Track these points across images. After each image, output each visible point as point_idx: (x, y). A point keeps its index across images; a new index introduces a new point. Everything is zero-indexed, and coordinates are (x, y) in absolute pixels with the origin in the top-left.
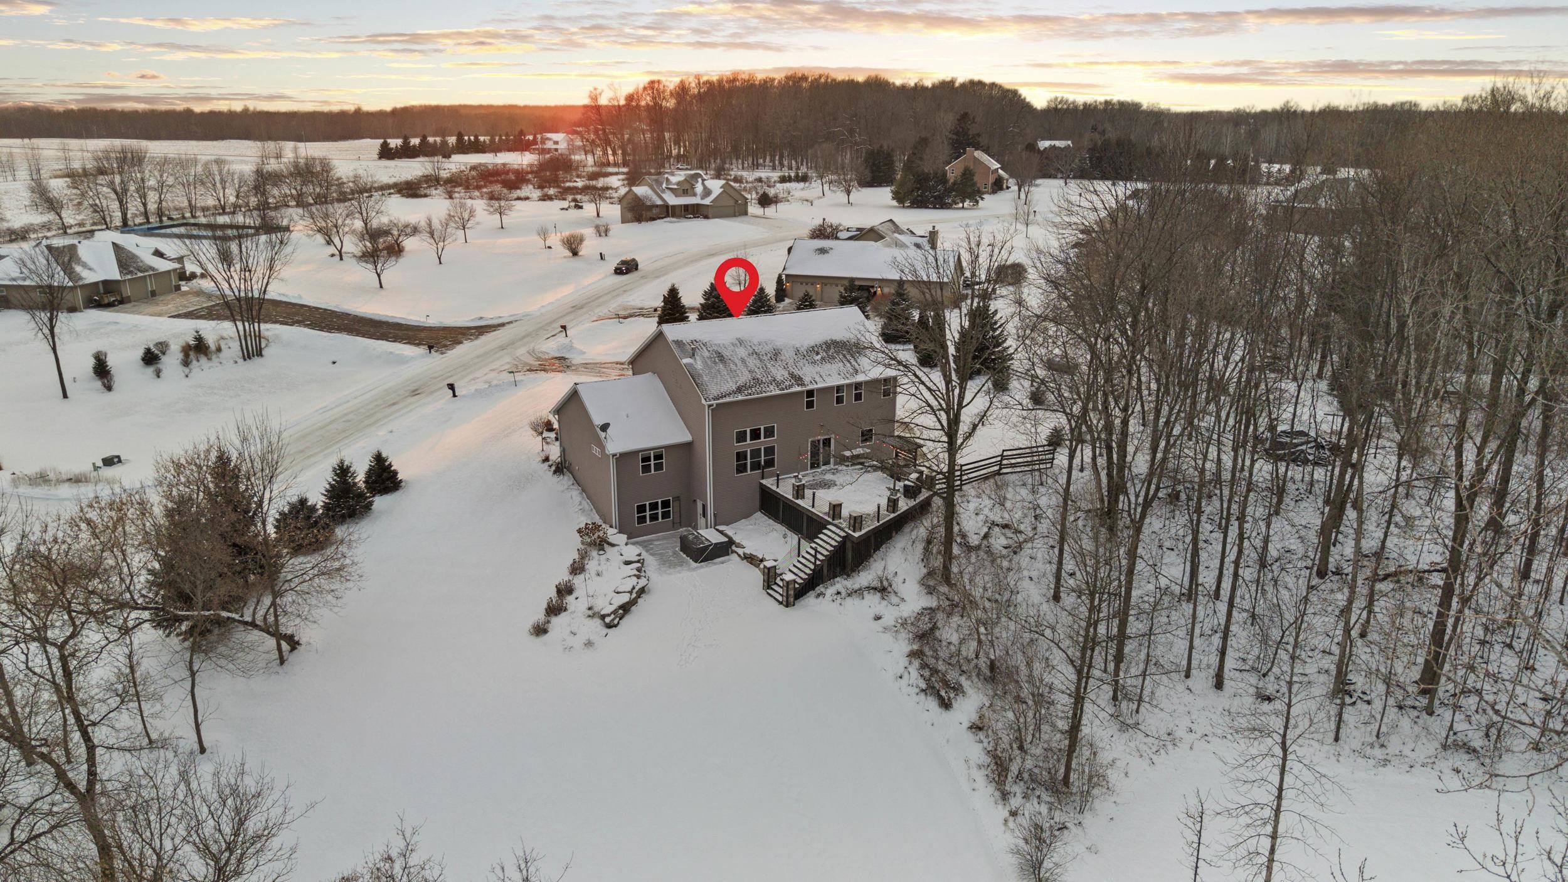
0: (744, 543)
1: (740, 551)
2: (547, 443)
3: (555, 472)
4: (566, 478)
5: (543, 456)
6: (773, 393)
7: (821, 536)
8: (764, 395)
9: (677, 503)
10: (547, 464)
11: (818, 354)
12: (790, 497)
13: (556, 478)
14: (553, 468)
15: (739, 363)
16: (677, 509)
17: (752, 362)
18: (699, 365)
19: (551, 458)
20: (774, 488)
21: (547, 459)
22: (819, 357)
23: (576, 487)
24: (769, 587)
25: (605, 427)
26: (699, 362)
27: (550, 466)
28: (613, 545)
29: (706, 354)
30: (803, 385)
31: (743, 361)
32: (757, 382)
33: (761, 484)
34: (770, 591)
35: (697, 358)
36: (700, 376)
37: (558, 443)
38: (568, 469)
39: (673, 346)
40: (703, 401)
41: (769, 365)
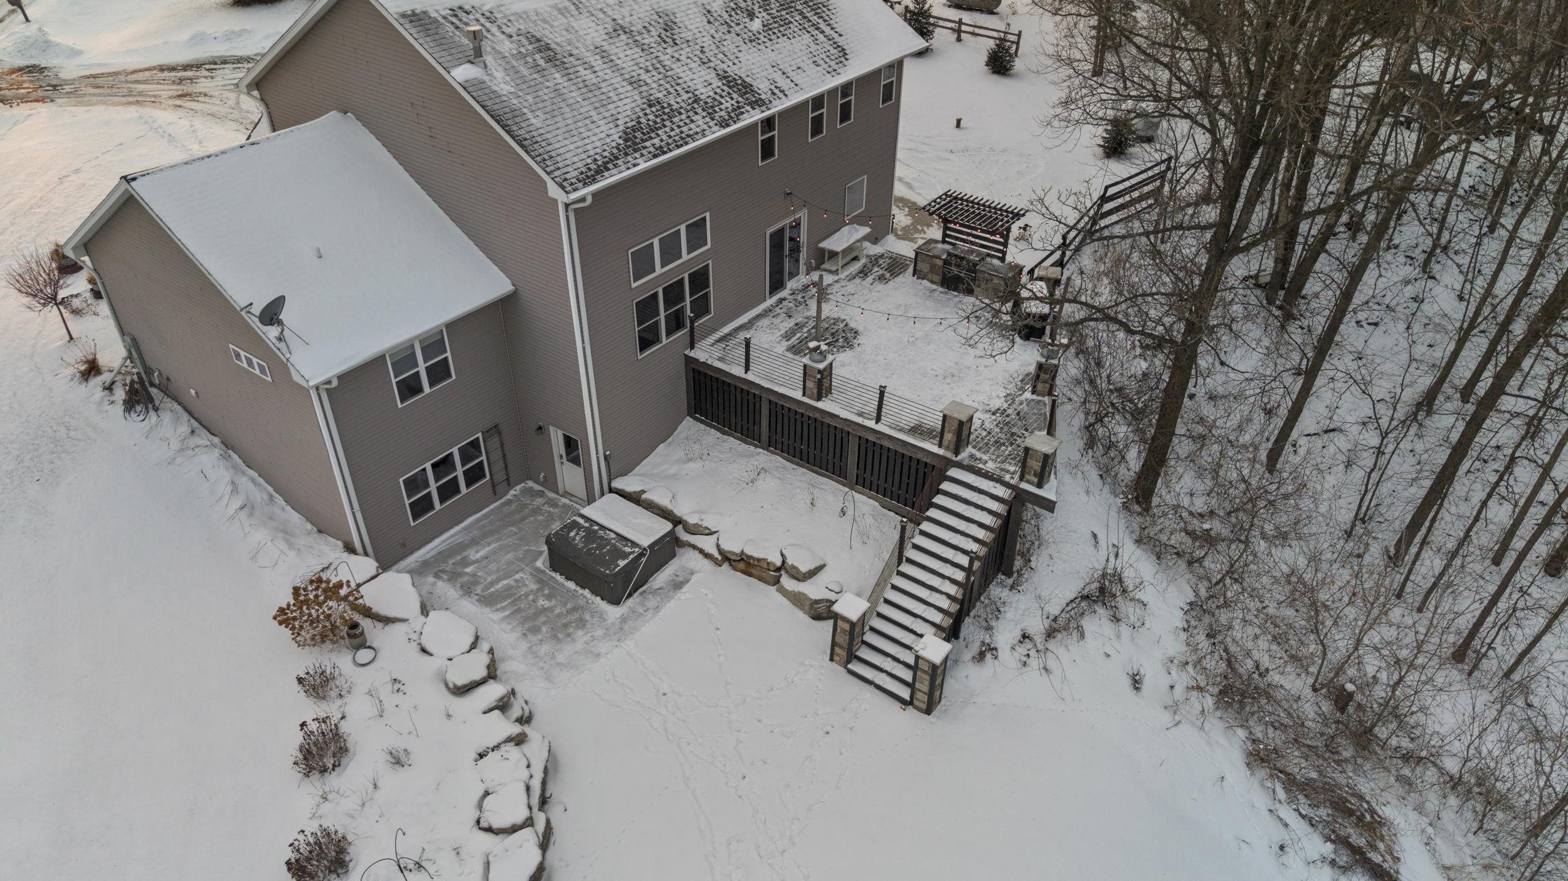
0: (709, 522)
1: (707, 544)
2: (76, 312)
3: (130, 405)
4: (167, 417)
5: (76, 356)
6: (711, 138)
7: (939, 499)
8: (692, 145)
9: (494, 442)
10: (96, 382)
11: (751, 15)
12: (797, 395)
13: (136, 426)
14: (120, 394)
15: (598, 63)
16: (496, 455)
17: (625, 54)
18: (501, 83)
19: (103, 360)
20: (738, 371)
21: (92, 369)
22: (756, 25)
23: (203, 438)
24: (852, 657)
25: (272, 314)
26: (499, 74)
27: (109, 388)
28: (387, 620)
29: (507, 47)
30: (758, 103)
31: (603, 54)
32: (663, 112)
33: (689, 360)
34: (855, 667)
35: (489, 59)
36: (516, 113)
37: (103, 307)
38: (166, 388)
39: (408, 33)
40: (554, 191)
41: (666, 60)
